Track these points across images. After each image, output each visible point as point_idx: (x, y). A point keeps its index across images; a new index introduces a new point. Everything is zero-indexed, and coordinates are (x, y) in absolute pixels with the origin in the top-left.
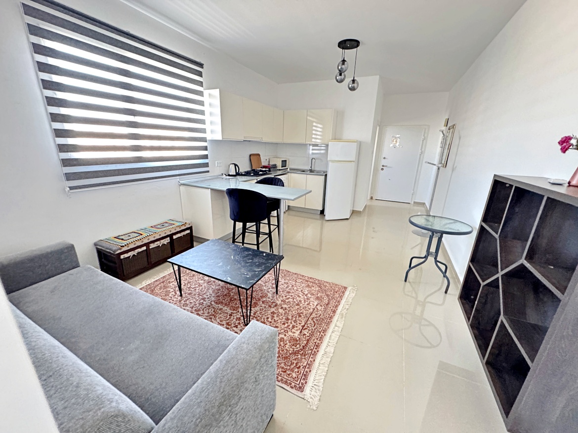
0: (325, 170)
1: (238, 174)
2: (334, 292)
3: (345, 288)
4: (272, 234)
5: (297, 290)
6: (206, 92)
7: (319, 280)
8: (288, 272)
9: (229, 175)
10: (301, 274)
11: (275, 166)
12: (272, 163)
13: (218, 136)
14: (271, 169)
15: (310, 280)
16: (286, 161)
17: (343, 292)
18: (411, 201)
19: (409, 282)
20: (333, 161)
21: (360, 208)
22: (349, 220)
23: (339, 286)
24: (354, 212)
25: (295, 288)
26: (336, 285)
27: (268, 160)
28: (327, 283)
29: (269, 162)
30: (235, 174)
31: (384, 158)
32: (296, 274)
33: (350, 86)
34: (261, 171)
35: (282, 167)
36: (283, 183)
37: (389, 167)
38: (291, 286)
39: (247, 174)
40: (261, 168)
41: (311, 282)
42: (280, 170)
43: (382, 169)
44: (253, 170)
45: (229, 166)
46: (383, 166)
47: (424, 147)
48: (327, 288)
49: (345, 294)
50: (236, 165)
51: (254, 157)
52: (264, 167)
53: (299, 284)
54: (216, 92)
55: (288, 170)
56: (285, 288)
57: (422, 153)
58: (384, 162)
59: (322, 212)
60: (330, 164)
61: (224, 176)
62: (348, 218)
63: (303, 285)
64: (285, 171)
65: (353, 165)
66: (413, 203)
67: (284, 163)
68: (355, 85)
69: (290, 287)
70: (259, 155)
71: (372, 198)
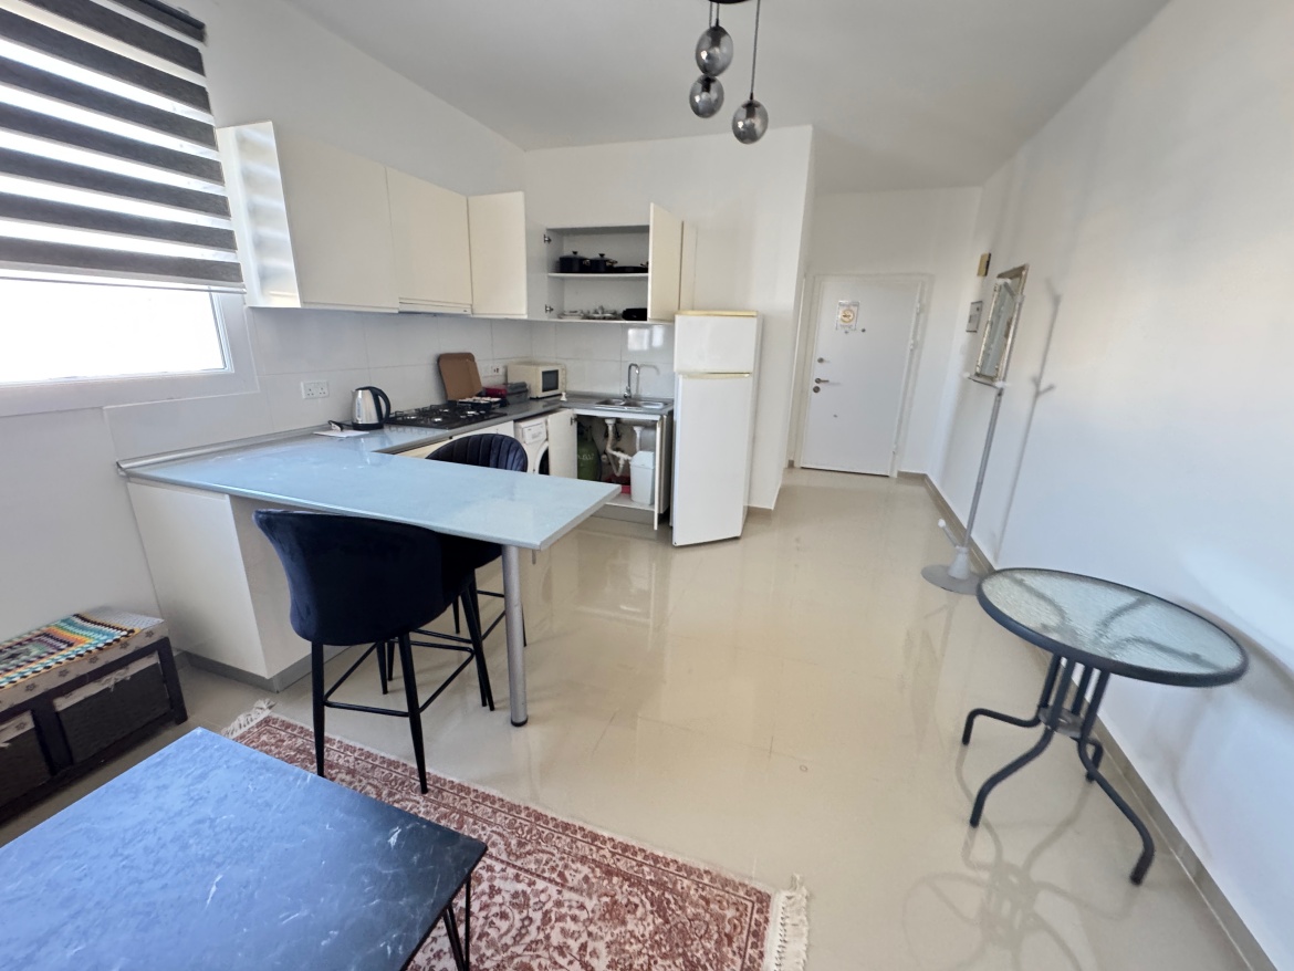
0: (666, 396)
1: (386, 420)
2: (719, 943)
3: (763, 901)
4: (485, 643)
5: (561, 950)
6: (225, 136)
7: (656, 859)
8: (539, 817)
9: (357, 427)
10: (588, 828)
11: (522, 390)
12: (513, 380)
13: (287, 298)
14: (510, 399)
15: (621, 865)
16: (556, 372)
17: (758, 935)
18: (892, 470)
19: (988, 826)
20: (690, 375)
21: (767, 502)
22: (741, 542)
23: (736, 888)
24: (751, 514)
25: (556, 938)
26: (726, 883)
27: (501, 371)
28: (690, 871)
29: (506, 376)
30: (374, 420)
31: (821, 360)
32: (566, 826)
33: (740, 125)
34: (475, 406)
35: (544, 390)
36: (524, 456)
37: (833, 384)
38: (537, 916)
39: (423, 418)
40: (480, 395)
41: (626, 878)
42: (538, 399)
43: (816, 390)
44: (451, 404)
45: (355, 395)
46: (818, 381)
47: (919, 332)
48: (690, 910)
49: (767, 944)
50: (377, 394)
51: (453, 366)
52: (490, 392)
53: (575, 896)
54: (264, 134)
55: (563, 398)
56: (508, 940)
57: (915, 345)
58: (820, 371)
59: (665, 517)
60: (681, 380)
61: (336, 432)
62: (738, 534)
63: (590, 904)
64: (549, 404)
65: (749, 381)
66: (895, 475)
67: (551, 380)
68: (757, 122)
69: (533, 934)
70: (469, 357)
71: (791, 465)
